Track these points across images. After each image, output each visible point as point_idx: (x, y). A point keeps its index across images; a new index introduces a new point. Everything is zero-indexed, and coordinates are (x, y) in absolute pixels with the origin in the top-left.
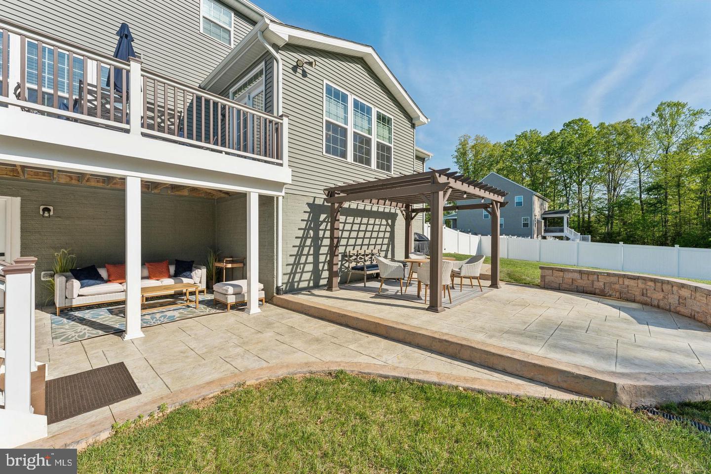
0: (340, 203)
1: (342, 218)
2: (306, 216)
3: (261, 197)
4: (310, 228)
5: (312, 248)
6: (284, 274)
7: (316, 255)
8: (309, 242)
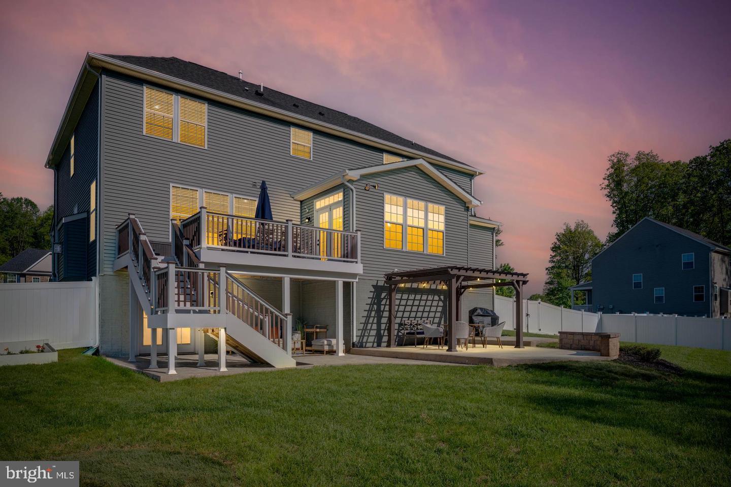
0: (396, 285)
1: (398, 296)
2: (371, 295)
3: (345, 283)
4: (374, 303)
5: (376, 318)
6: (359, 330)
7: (379, 324)
8: (373, 314)
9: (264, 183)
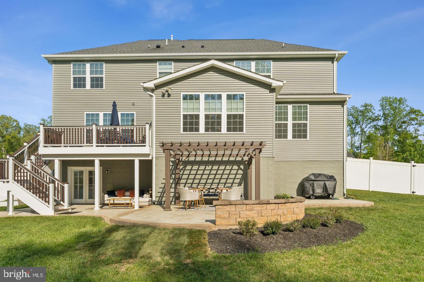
3: (141, 160)
5: (174, 184)
8: (171, 181)
9: (114, 103)
